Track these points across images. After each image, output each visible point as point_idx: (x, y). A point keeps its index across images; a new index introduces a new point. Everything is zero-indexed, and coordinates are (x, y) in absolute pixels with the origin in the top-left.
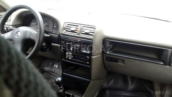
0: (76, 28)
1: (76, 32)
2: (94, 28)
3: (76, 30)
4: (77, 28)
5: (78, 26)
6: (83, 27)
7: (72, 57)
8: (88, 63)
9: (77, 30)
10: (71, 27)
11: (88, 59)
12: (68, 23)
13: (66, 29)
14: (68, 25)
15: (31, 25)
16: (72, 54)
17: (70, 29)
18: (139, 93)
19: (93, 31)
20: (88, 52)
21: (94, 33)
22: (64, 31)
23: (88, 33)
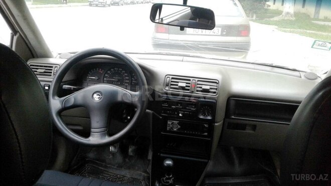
0: (187, 83)
1: (188, 90)
2: (216, 83)
3: (187, 86)
4: (189, 83)
5: (190, 80)
6: (198, 81)
7: (179, 127)
8: (206, 134)
9: (189, 86)
10: (178, 82)
11: (206, 128)
12: (171, 77)
13: (170, 84)
14: (172, 78)
15: (88, 80)
16: (178, 123)
17: (177, 85)
18: (254, 176)
19: (216, 87)
20: (209, 118)
21: (216, 89)
22: (167, 88)
23: (208, 90)
